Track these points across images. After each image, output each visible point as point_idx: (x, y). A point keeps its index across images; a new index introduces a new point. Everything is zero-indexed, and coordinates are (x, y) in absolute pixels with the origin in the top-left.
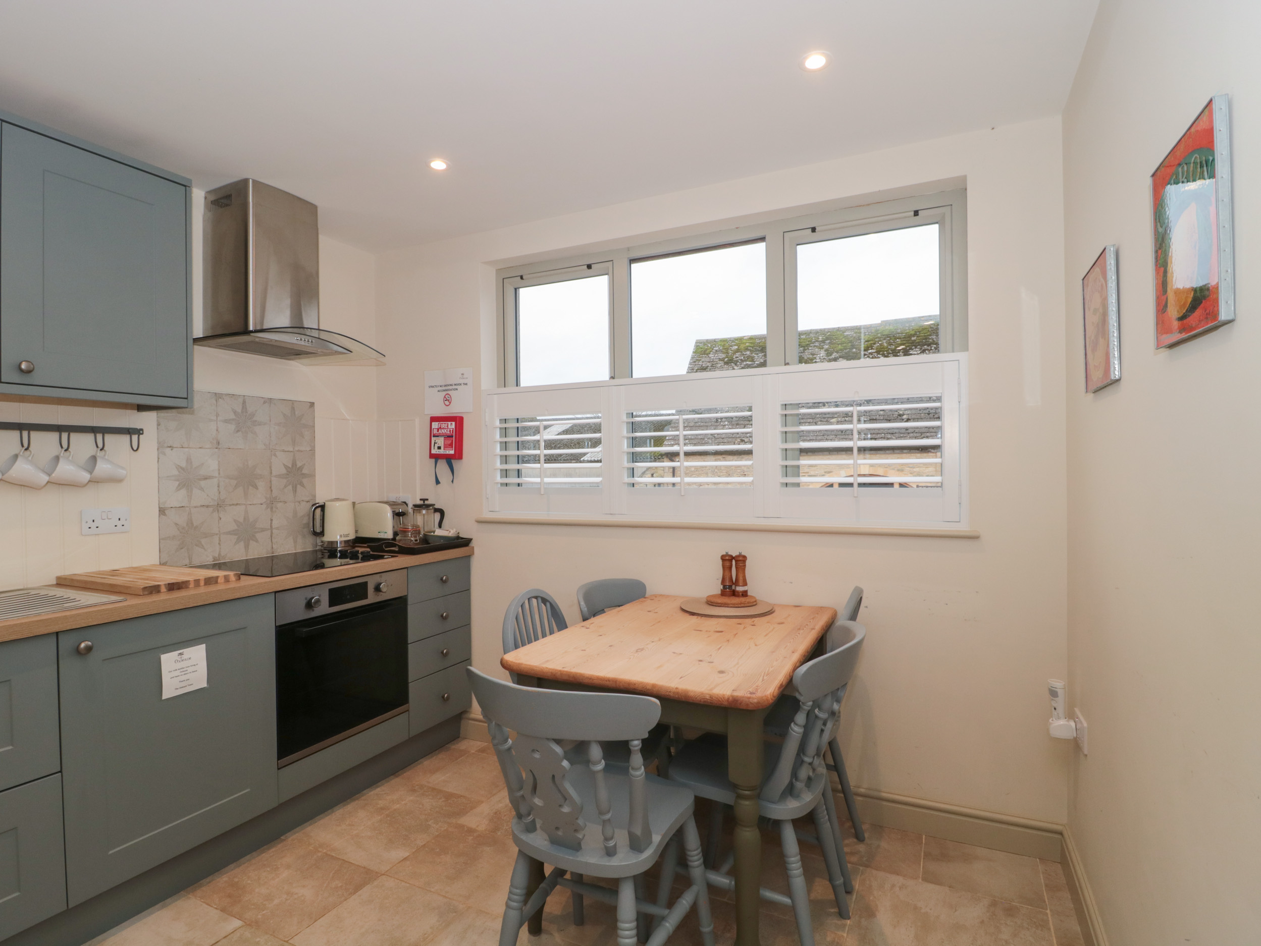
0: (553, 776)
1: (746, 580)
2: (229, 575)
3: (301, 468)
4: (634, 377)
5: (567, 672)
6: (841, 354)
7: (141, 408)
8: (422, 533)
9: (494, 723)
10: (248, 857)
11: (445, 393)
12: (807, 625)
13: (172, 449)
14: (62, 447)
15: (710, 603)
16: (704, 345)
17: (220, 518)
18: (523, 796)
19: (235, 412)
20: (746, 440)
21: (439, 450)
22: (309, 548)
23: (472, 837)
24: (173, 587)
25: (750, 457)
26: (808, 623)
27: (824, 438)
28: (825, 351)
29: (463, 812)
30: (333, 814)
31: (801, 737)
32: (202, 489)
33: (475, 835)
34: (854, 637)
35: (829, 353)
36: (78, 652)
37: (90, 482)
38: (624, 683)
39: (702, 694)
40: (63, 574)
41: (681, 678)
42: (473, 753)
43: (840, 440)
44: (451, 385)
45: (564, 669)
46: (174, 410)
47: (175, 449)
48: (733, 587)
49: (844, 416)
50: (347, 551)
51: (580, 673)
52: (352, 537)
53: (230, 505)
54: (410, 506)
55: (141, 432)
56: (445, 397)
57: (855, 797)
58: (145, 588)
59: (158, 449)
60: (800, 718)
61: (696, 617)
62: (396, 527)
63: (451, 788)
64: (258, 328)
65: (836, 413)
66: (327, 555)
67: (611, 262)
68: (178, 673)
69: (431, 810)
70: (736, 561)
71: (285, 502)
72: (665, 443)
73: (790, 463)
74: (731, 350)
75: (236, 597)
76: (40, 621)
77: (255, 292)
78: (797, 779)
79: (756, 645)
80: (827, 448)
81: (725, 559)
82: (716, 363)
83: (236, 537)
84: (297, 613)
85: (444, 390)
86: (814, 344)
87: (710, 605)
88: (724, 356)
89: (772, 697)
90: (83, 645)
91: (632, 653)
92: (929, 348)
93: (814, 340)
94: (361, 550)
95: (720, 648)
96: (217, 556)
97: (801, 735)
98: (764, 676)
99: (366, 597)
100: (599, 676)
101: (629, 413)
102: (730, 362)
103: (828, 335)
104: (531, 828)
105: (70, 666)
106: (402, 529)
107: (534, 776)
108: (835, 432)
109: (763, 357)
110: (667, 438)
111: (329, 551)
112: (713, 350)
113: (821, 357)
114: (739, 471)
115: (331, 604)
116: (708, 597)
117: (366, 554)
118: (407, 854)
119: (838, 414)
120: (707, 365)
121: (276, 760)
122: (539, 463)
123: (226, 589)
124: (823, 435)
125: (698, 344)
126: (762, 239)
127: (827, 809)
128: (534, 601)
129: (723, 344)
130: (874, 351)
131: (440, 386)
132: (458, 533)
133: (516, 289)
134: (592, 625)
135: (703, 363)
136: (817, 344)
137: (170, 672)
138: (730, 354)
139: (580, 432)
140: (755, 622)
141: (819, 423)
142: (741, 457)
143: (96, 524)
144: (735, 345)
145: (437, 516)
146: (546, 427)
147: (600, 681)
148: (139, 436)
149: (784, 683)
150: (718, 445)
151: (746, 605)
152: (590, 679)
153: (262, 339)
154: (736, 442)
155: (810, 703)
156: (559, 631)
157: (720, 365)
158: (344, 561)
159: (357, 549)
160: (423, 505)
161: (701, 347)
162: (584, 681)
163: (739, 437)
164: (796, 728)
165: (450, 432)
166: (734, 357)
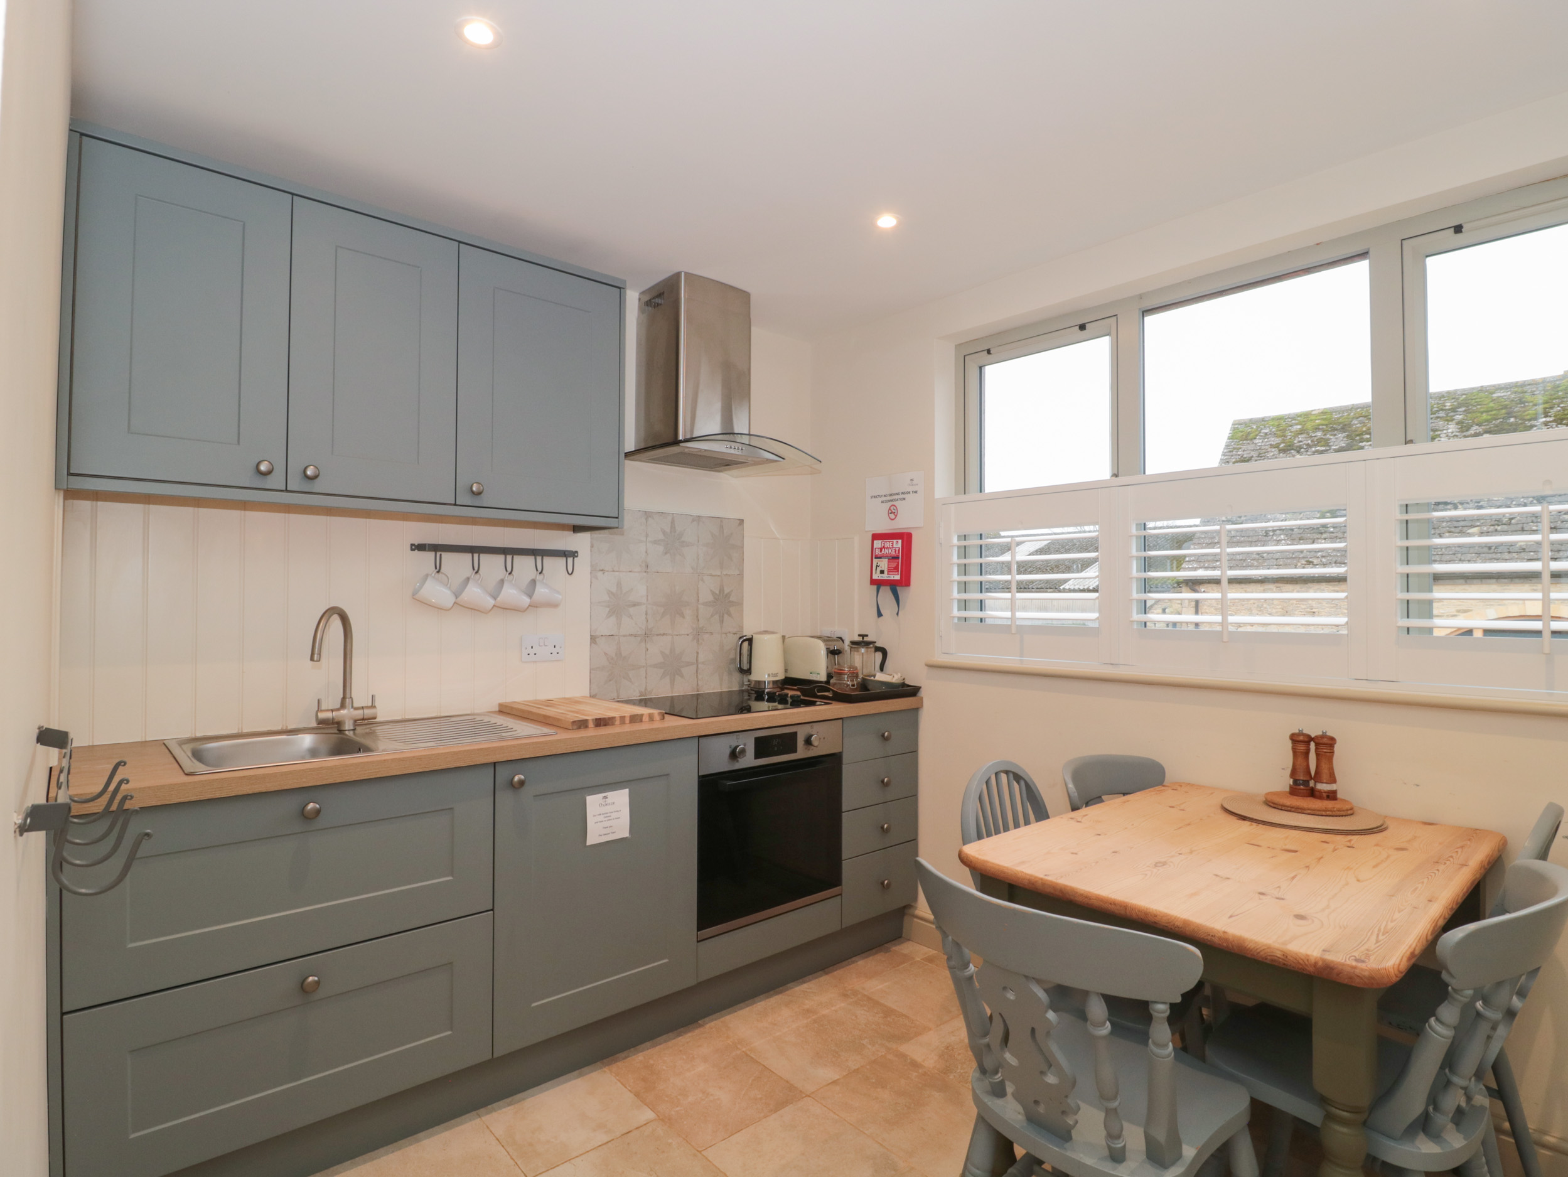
0: (1033, 1030)
1: (1334, 774)
2: (653, 713)
3: (728, 595)
4: (1147, 473)
5: (1051, 882)
6: (1488, 427)
7: (577, 529)
8: (861, 676)
9: (950, 938)
10: (664, 1037)
11: (890, 504)
12: (1452, 857)
13: (604, 573)
14: (507, 571)
15: (1271, 803)
16: (1247, 427)
17: (647, 649)
18: (988, 1046)
19: (664, 533)
20: (1315, 561)
21: (882, 575)
22: (736, 688)
23: (916, 1074)
24: (601, 722)
25: (1343, 586)
26: (1454, 855)
27: (1455, 559)
28: (1457, 424)
29: (904, 1038)
30: (754, 1006)
31: (1448, 1045)
32: (631, 617)
33: (920, 1071)
34: (1554, 893)
35: (1464, 428)
36: (511, 784)
37: (530, 607)
38: (1139, 911)
39: (1269, 948)
40: (504, 701)
41: (1231, 917)
42: (918, 961)
43: (1484, 561)
44: (897, 494)
45: (1046, 878)
46: (606, 531)
47: (606, 573)
48: (1312, 783)
49: (1493, 523)
50: (775, 693)
51: (1070, 887)
52: (781, 677)
53: (658, 635)
54: (847, 642)
55: (576, 555)
56: (890, 509)
57: (1536, 1148)
58: (574, 722)
59: (591, 573)
60: (1449, 1013)
61: (1249, 823)
62: (829, 667)
63: (890, 1002)
64: (688, 437)
65: (1479, 518)
66: (754, 696)
67: (1115, 318)
68: (601, 818)
69: (865, 1026)
70: (1317, 744)
71: (712, 634)
72: (1183, 566)
73: (1413, 596)
74: (1291, 432)
75: (660, 739)
76: (481, 749)
77: (685, 397)
78: (1436, 1109)
79: (1358, 881)
80: (1460, 573)
81: (1298, 739)
82: (1264, 451)
83: (662, 670)
84: (719, 763)
85: (889, 501)
86: (1437, 415)
87: (1271, 806)
88: (1277, 440)
89: (1397, 972)
90: (516, 778)
91: (1148, 866)
93: (1436, 409)
94: (791, 693)
95: (1293, 878)
96: (643, 690)
97: (1450, 1041)
98: (1378, 935)
99: (794, 750)
100: (1099, 895)
101: (1140, 524)
102: (1288, 449)
103: (1462, 399)
104: (999, 1091)
105: (506, 799)
106: (836, 671)
107: (1004, 1021)
108: (1477, 548)
109: (1345, 439)
110: (1187, 559)
111: (756, 692)
112: (1260, 432)
113: (1450, 434)
114: (1303, 607)
115: (758, 755)
116: (1267, 794)
117: (796, 699)
118: (837, 1077)
119: (1482, 521)
120: (1250, 455)
121: (696, 930)
122: (1010, 592)
123: (650, 729)
124: (1454, 554)
125: (1236, 426)
126: (1363, 255)
127: (1487, 1163)
128: (1004, 777)
129: (1277, 424)
130: (1551, 419)
131: (885, 496)
132: (904, 679)
133: (981, 368)
134: (1085, 818)
135: (1245, 452)
136: (1442, 414)
137: (594, 816)
138: (1289, 437)
139: (1058, 552)
140: (1352, 842)
141: (1447, 534)
142: (1307, 586)
143: (534, 651)
144: (1297, 424)
145: (879, 655)
146: (1019, 544)
147: (1101, 903)
148: (574, 558)
149: (1417, 952)
150: (1268, 569)
151: (1334, 813)
152: (1086, 897)
153: (691, 450)
154: (1299, 564)
155: (1470, 992)
156: (1037, 821)
157: (1272, 454)
158: (771, 704)
159: (786, 691)
160: (862, 643)
161: (1241, 430)
162: (1076, 899)
163: (1303, 558)
164: (1439, 1028)
165: (896, 552)
166: (1296, 442)
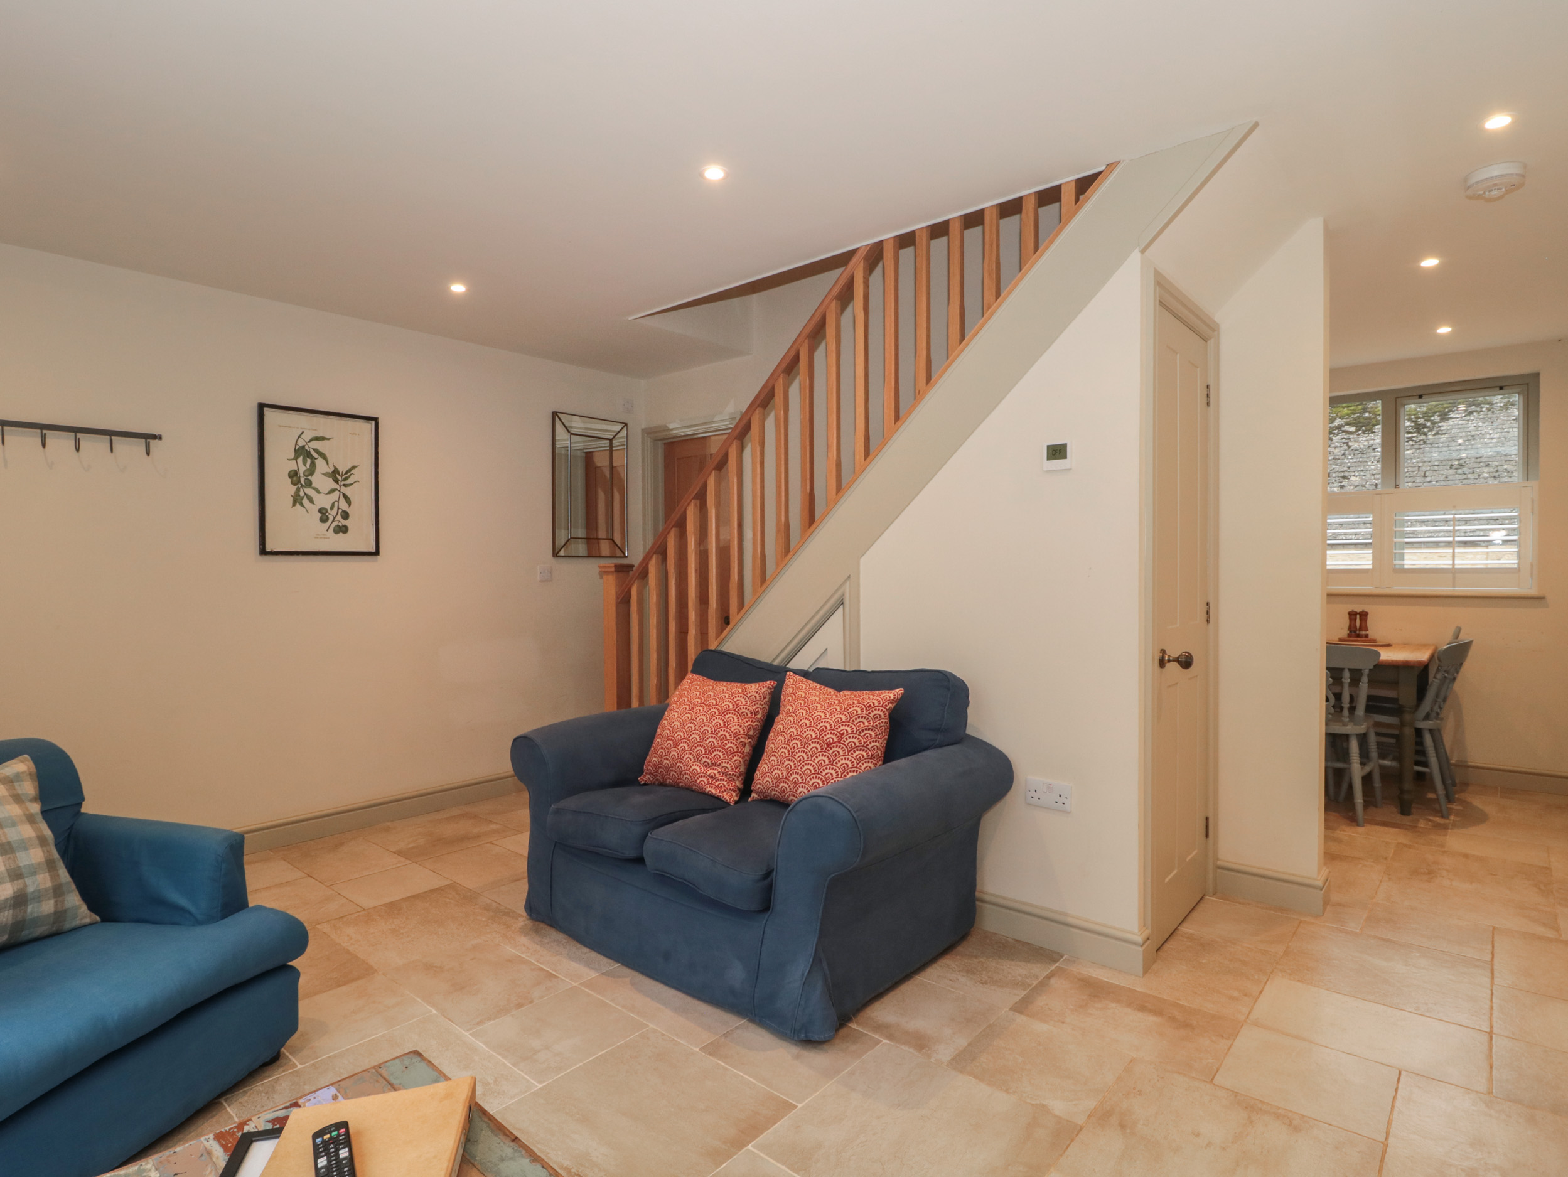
1: (1368, 627)
48: (1358, 632)
70: (1360, 616)
81: (1351, 614)
92: (1478, 409)
